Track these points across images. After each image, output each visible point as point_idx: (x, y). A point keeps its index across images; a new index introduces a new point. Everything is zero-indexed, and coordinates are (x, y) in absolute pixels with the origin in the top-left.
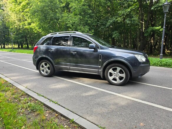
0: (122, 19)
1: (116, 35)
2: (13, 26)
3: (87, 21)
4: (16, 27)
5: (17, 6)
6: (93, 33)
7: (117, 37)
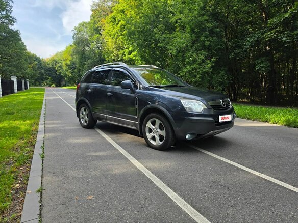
0: (275, 33)
1: (262, 65)
2: (110, 57)
3: (204, 41)
4: (113, 58)
5: (115, 26)
6: (212, 62)
7: (264, 69)
